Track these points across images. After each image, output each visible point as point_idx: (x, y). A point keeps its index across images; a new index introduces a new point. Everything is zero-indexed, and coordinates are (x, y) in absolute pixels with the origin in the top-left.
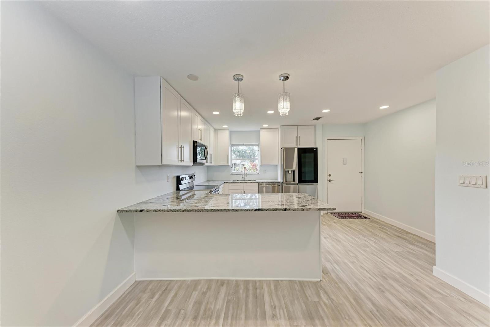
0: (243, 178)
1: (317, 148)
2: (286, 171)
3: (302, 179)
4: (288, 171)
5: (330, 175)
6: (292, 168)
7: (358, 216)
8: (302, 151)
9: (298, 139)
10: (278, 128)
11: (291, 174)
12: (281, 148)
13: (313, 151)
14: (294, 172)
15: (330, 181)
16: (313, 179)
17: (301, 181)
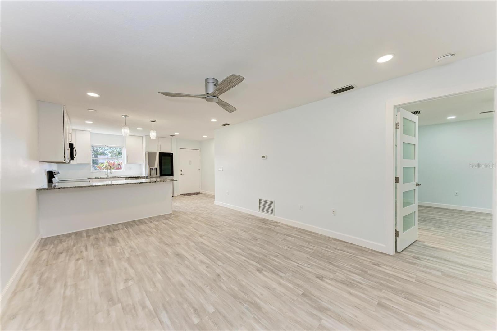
0: (106, 175)
1: (172, 154)
2: (150, 168)
3: (163, 174)
4: (152, 168)
5: (181, 171)
6: (154, 167)
7: (197, 193)
8: (162, 155)
9: (159, 146)
10: (142, 137)
11: (154, 170)
12: (146, 152)
13: (170, 156)
14: (156, 169)
15: (181, 174)
16: (170, 173)
17: (162, 175)
